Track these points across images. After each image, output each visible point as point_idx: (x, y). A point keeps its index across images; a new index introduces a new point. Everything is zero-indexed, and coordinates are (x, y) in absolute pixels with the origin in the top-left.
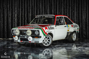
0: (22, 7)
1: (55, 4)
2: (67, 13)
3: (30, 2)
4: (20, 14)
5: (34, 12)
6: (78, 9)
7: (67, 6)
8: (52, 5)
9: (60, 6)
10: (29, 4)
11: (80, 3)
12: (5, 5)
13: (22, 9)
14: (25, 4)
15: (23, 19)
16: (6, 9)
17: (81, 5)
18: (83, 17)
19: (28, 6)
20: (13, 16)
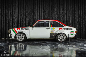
0: (21, 13)
1: (48, 11)
2: (57, 18)
3: (28, 9)
4: (20, 19)
5: (31, 17)
6: (66, 15)
7: (57, 12)
8: (45, 11)
9: (52, 12)
10: (27, 10)
11: (68, 10)
12: (7, 11)
13: (21, 14)
14: (23, 10)
15: (22, 23)
16: (8, 15)
17: (69, 11)
18: (70, 21)
19: (26, 12)
20: (14, 20)
